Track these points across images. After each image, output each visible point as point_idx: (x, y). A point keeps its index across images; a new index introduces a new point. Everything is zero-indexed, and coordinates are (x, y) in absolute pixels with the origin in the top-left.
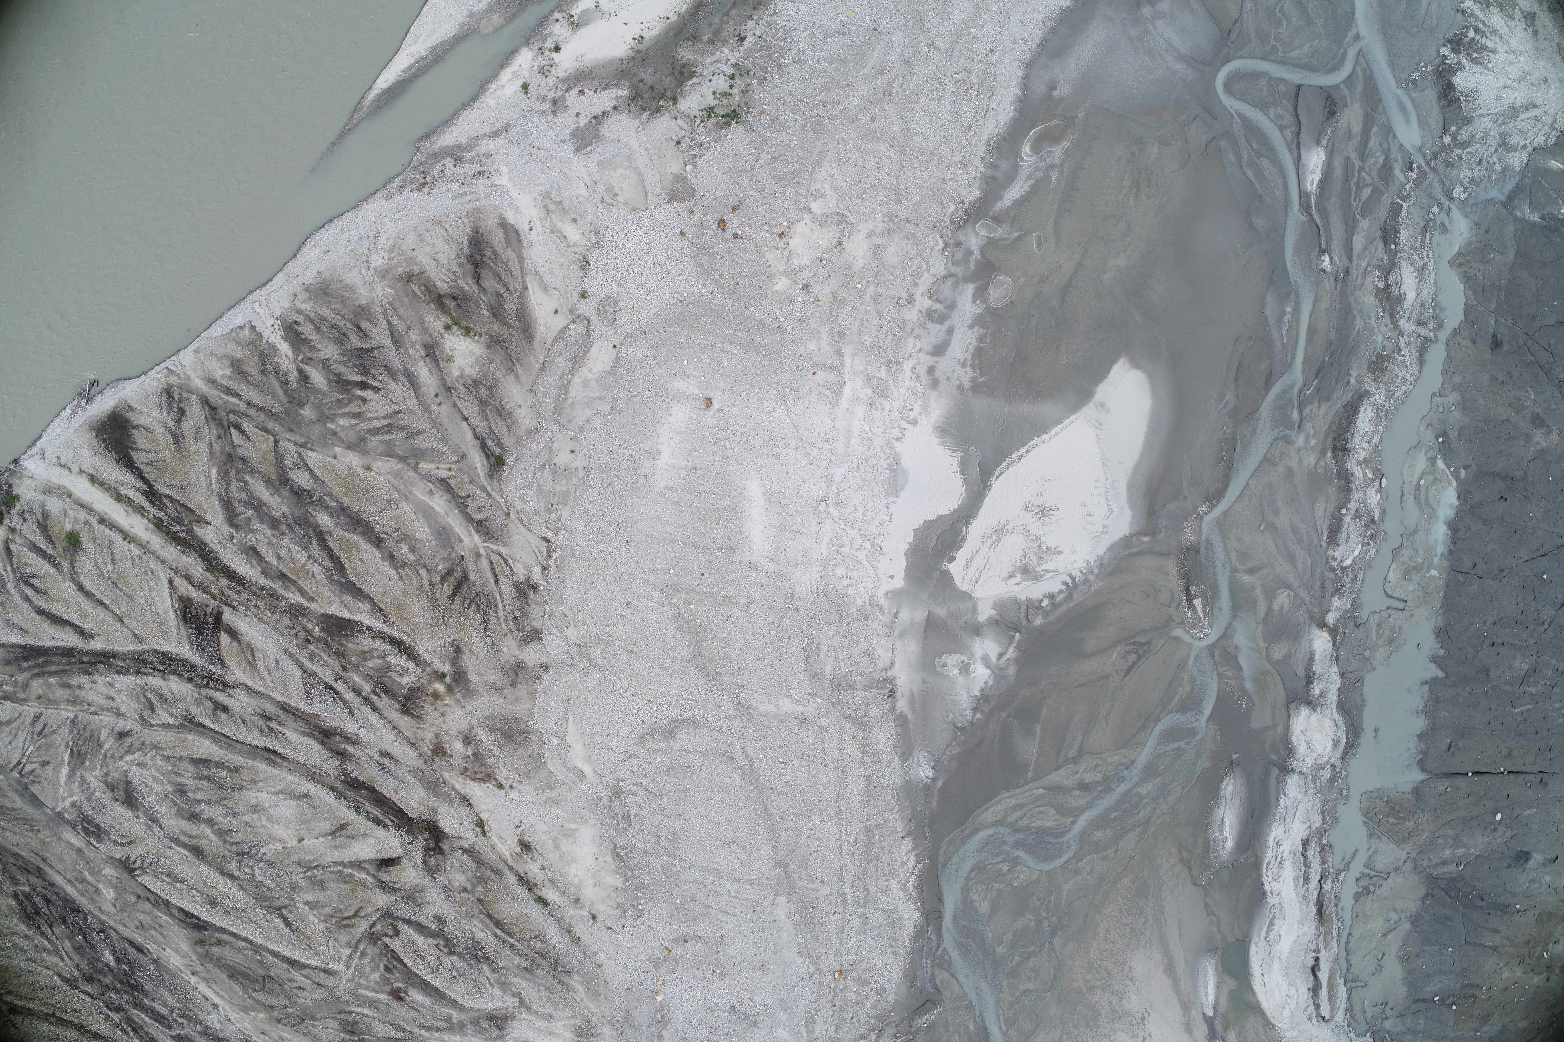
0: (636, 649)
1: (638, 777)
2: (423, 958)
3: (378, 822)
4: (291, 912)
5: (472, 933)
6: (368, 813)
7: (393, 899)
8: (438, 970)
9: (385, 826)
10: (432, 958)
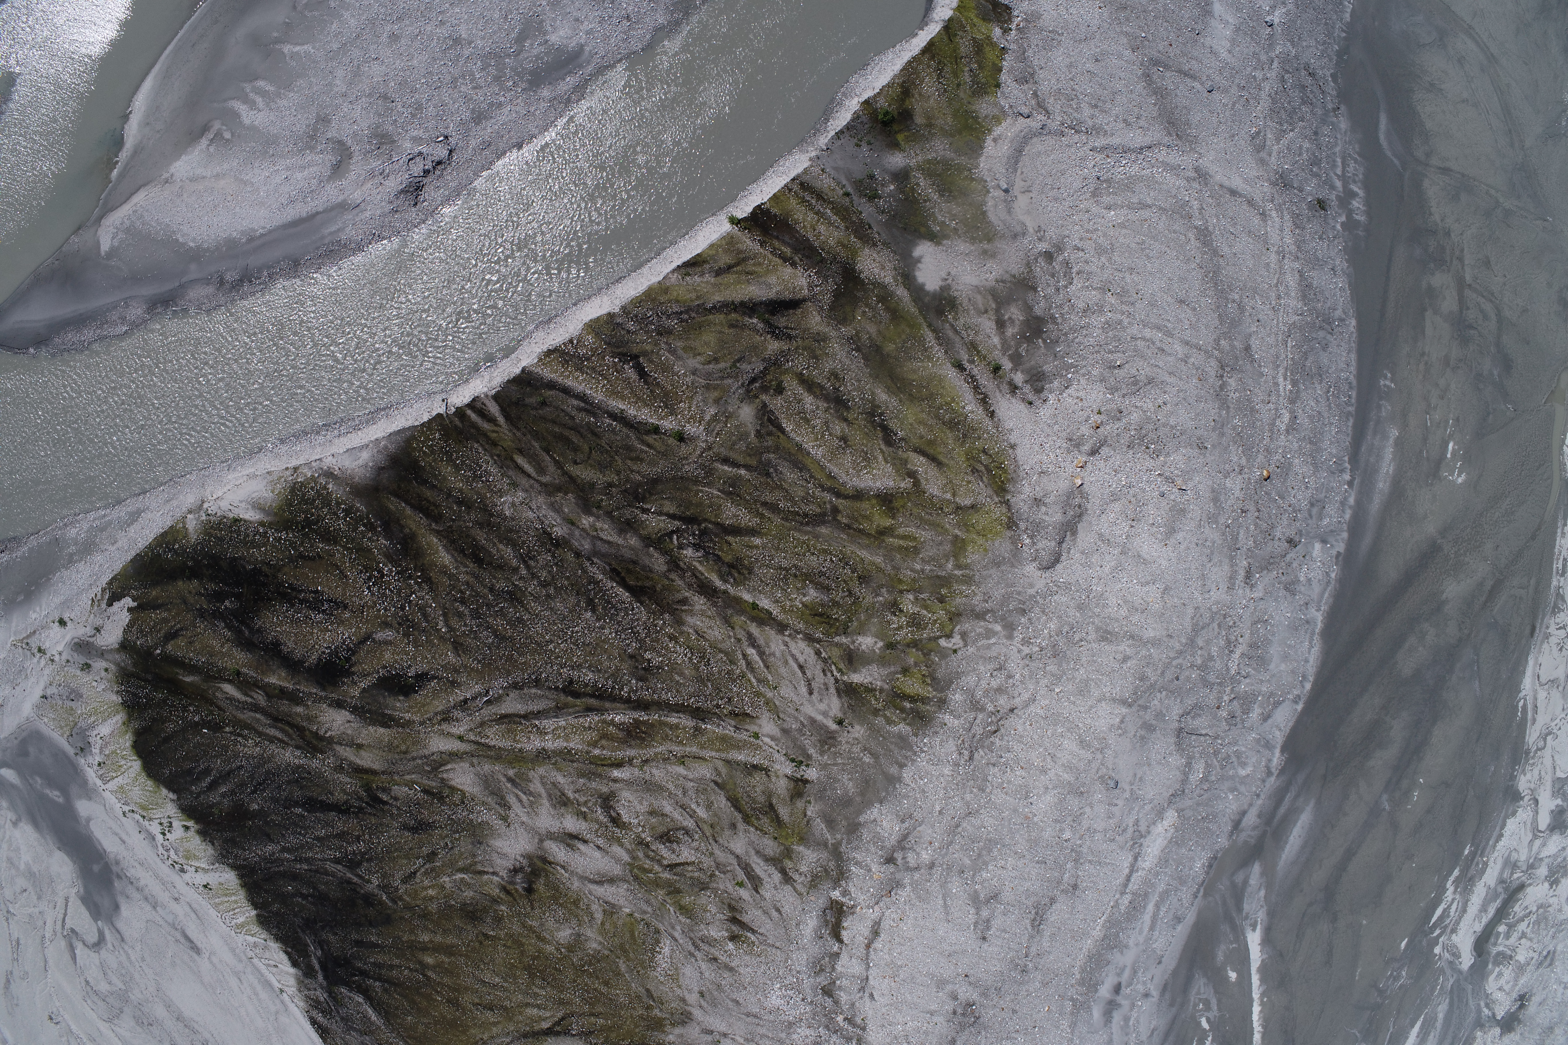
0: (1100, 104)
1: (1088, 231)
2: (807, 421)
3: (785, 259)
4: (652, 362)
5: (873, 393)
6: (775, 249)
7: (786, 348)
8: (823, 436)
9: (794, 265)
10: (818, 421)
